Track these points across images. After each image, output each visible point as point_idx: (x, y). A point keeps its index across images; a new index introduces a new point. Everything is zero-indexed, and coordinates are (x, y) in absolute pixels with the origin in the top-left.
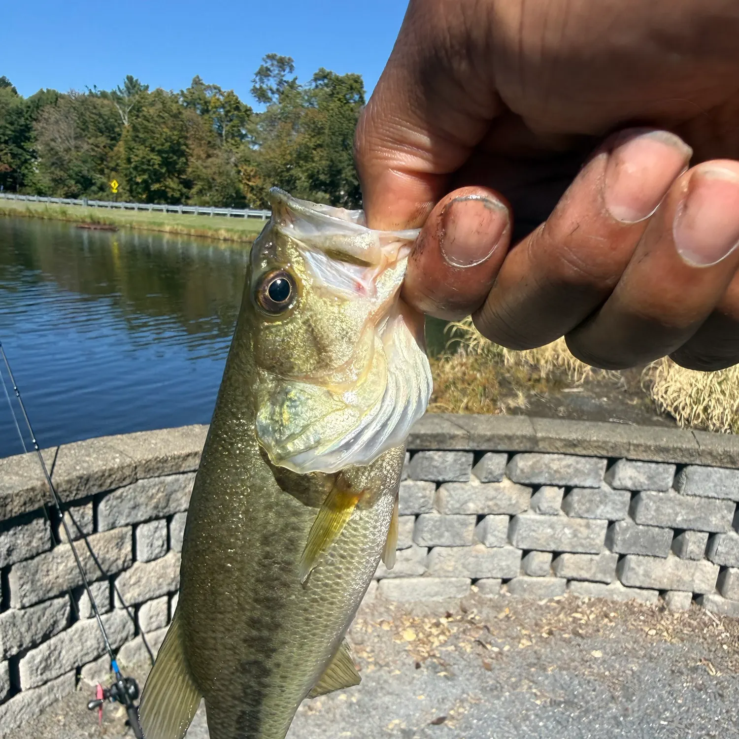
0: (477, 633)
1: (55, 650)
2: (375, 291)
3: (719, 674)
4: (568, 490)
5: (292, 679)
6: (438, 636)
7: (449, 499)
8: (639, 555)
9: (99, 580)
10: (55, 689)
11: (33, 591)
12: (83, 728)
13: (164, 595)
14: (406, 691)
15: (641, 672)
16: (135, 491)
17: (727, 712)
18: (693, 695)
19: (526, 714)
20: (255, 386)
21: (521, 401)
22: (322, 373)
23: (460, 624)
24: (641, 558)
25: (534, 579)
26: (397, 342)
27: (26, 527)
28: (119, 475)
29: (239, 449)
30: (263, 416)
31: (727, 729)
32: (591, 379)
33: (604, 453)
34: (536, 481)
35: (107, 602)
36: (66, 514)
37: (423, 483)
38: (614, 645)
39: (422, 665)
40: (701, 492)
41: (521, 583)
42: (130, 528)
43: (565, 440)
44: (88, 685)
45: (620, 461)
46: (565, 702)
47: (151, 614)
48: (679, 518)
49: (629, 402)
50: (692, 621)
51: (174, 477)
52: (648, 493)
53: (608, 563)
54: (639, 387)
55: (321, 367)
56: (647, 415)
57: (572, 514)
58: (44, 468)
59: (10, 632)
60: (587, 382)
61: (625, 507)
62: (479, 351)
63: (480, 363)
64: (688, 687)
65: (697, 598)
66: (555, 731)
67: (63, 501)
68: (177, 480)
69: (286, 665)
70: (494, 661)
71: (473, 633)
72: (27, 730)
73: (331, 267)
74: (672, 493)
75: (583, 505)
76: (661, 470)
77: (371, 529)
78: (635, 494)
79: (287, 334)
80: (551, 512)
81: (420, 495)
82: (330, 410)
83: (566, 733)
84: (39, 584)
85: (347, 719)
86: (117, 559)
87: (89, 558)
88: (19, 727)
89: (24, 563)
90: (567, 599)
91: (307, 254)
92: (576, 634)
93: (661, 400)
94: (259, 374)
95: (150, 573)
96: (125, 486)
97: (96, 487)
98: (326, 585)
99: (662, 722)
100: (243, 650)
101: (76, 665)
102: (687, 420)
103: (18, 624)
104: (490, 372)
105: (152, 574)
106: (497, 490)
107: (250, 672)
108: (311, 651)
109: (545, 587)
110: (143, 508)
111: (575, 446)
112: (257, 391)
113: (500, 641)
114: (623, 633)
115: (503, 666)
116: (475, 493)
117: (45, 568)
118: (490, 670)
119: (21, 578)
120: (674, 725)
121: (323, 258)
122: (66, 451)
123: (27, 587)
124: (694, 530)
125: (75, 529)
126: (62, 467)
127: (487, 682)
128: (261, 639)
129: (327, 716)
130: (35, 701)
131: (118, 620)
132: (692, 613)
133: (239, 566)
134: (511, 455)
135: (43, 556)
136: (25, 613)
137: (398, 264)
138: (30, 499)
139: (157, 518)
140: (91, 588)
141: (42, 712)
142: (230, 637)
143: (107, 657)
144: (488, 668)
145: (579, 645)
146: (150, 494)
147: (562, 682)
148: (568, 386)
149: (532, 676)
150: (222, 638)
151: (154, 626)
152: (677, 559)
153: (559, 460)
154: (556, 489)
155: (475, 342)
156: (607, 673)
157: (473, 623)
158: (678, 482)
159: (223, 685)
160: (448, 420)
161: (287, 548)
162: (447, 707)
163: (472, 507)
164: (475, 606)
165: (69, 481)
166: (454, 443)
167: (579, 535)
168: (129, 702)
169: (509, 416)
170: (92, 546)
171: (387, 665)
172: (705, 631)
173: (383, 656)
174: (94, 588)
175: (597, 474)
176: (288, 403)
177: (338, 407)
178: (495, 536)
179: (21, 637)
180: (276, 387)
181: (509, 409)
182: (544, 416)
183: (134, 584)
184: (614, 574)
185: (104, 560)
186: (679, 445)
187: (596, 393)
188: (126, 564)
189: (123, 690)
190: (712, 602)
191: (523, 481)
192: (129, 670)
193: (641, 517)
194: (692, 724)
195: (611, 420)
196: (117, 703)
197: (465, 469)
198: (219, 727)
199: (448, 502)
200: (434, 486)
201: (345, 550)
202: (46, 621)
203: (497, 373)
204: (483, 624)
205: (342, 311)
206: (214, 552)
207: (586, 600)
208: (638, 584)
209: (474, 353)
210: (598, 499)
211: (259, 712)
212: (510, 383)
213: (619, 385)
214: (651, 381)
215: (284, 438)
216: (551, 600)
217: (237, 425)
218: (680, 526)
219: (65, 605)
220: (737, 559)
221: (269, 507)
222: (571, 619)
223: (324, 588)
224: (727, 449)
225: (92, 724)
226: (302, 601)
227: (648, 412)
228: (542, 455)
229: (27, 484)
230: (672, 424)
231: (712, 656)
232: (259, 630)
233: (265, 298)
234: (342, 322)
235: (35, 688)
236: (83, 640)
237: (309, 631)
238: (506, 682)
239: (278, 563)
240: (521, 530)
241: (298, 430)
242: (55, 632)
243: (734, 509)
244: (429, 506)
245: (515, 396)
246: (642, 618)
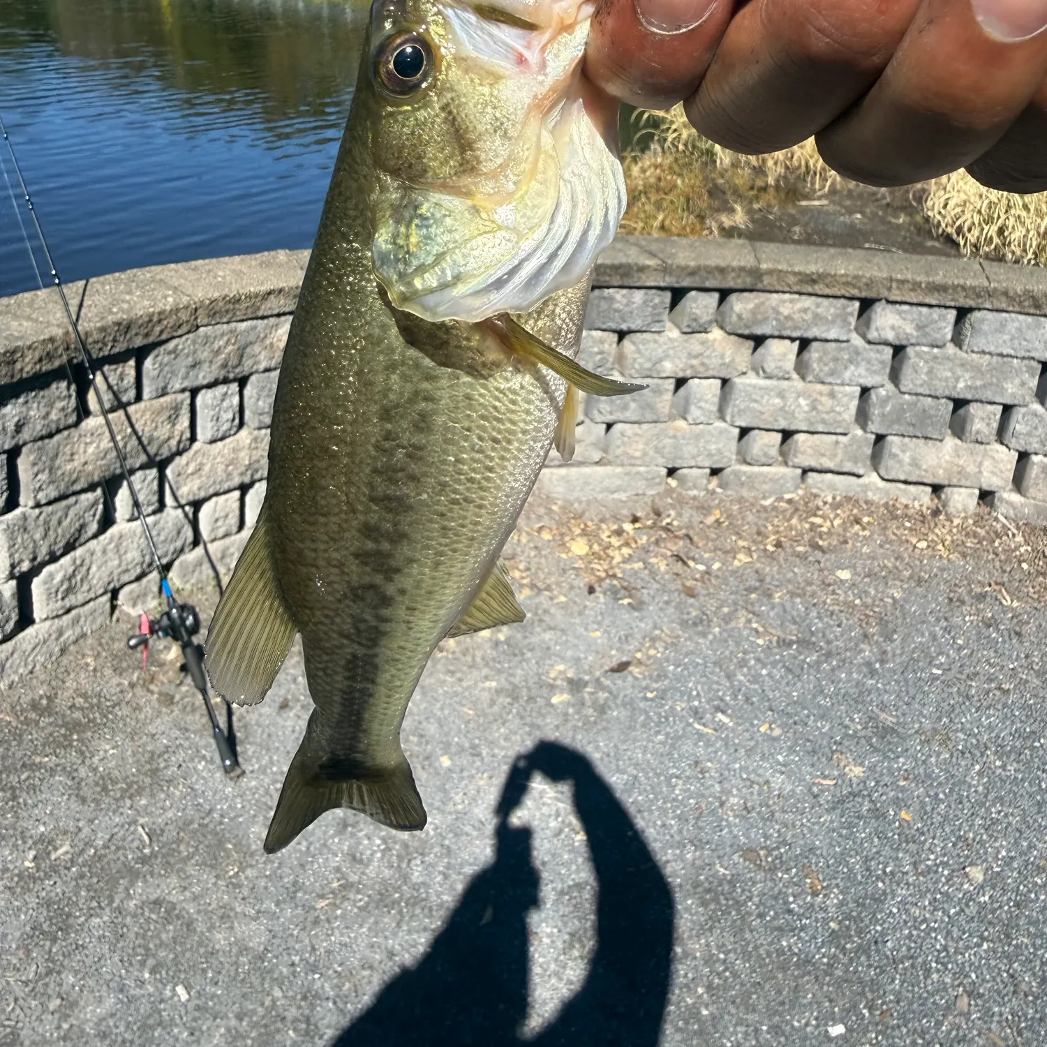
0: (676, 544)
1: (81, 565)
2: (543, 65)
3: (1015, 604)
4: (804, 344)
5: (423, 612)
6: (619, 548)
7: (636, 356)
8: (903, 436)
9: (143, 467)
10: (83, 619)
11: (52, 482)
12: (121, 674)
13: (235, 489)
14: (573, 624)
15: (906, 601)
16: (194, 342)
17: (1027, 657)
18: (979, 633)
19: (743, 659)
20: (374, 197)
21: (739, 217)
22: (467, 180)
23: (652, 532)
24: (907, 440)
25: (756, 469)
26: (576, 137)
27: (42, 393)
28: (171, 321)
29: (350, 284)
30: (382, 239)
31: (1027, 681)
32: (838, 187)
33: (856, 292)
34: (759, 331)
35: (155, 498)
36: (98, 374)
37: (599, 333)
38: (869, 562)
39: (598, 589)
40: (992, 349)
41: (737, 474)
42: (187, 394)
43: (800, 273)
44: (128, 615)
45: (877, 304)
46: (798, 642)
47: (217, 516)
48: (961, 385)
49: (893, 220)
50: (979, 530)
51: (249, 323)
52: (917, 348)
53: (860, 447)
54: (907, 199)
55: (464, 171)
56: (918, 239)
57: (810, 378)
58: (68, 311)
59: (19, 540)
60: (833, 191)
61: (884, 368)
62: (681, 147)
63: (681, 165)
64: (972, 622)
65: (986, 496)
66: (784, 683)
67: (94, 356)
68: (254, 328)
69: (414, 591)
70: (699, 584)
71: (669, 545)
72: (42, 677)
73: (482, 29)
74: (951, 349)
75: (826, 365)
76: (935, 316)
77: (537, 403)
78: (899, 350)
79: (420, 125)
80: (781, 374)
81: (596, 350)
82: (476, 232)
83: (799, 685)
84: (59, 472)
85: (491, 664)
86: (169, 439)
87: (130, 437)
88: (31, 672)
89: (40, 443)
90: (802, 498)
91: (449, 12)
92: (815, 546)
93: (938, 217)
94: (379, 179)
95: (215, 458)
96: (180, 336)
97: (140, 338)
98: (472, 480)
99: (935, 671)
100: (354, 568)
101: (112, 586)
102: (975, 246)
103: (29, 528)
104: (696, 176)
105: (219, 459)
106: (703, 343)
107: (363, 599)
108: (450, 574)
109: (771, 480)
110: (205, 366)
111: (814, 282)
112: (376, 204)
113: (707, 555)
114: (881, 546)
115: (711, 590)
116: (673, 348)
117: (68, 450)
118: (693, 596)
119: (34, 464)
120: (951, 675)
121: (473, 18)
122: (99, 286)
123: (43, 477)
124: (982, 402)
125: (111, 396)
126: (93, 308)
127: (688, 613)
128: (379, 553)
129: (463, 659)
130: (53, 637)
131: (170, 524)
132: (979, 519)
133: (348, 450)
134: (724, 294)
135: (66, 433)
136: (41, 513)
137: (578, 27)
138: (48, 354)
139: (226, 381)
140: (132, 478)
141: (63, 651)
142: (337, 550)
143: (154, 576)
144: (691, 593)
145: (819, 562)
146: (216, 346)
147: (795, 613)
148: (807, 197)
149: (752, 604)
150: (325, 551)
151: (221, 532)
152: (958, 442)
153: (791, 301)
154: (787, 342)
155: (675, 135)
156: (858, 602)
157: (669, 530)
158: (960, 334)
159: (327, 616)
160: (636, 245)
161: (416, 426)
162: (631, 647)
163: (668, 367)
164: (673, 506)
165: (103, 329)
166: (644, 277)
167: (820, 407)
168: (186, 638)
169: (721, 240)
170: (134, 420)
171: (548, 588)
172: (996, 544)
173: (542, 576)
174: (137, 478)
175: (845, 322)
176: (417, 221)
177: (487, 229)
178: (700, 408)
179: (35, 547)
180: (402, 198)
181: (722, 229)
182: (771, 239)
183: (193, 474)
184: (868, 463)
185: (151, 440)
186: (962, 282)
187: (846, 208)
188: (181, 446)
189: (178, 621)
190: (1007, 502)
191: (740, 332)
192: (185, 594)
193: (907, 383)
194: (977, 674)
195: (867, 245)
196: (169, 638)
197: (659, 314)
198: (321, 673)
199: (635, 360)
200: (615, 337)
201: (499, 432)
202: (69, 526)
203: (706, 179)
204: (684, 531)
205: (496, 92)
206: (314, 428)
207: (829, 499)
208: (902, 478)
209: (673, 150)
210: (846, 357)
211: (376, 655)
212: (724, 193)
213: (879, 196)
214: (924, 190)
215: (410, 271)
216: (780, 499)
217: (348, 250)
218: (962, 396)
219: (95, 503)
220: (1042, 443)
221: (391, 367)
222: (807, 526)
223: (469, 485)
224: (1029, 287)
225: (134, 669)
226: (438, 503)
227: (919, 234)
228: (768, 295)
229: (43, 333)
230: (953, 252)
231: (1005, 579)
232: (376, 541)
233: (389, 72)
234: (495, 108)
235: (53, 618)
236: (122, 551)
237: (446, 545)
238: (715, 613)
239: (404, 448)
240: (738, 401)
241: (430, 260)
242: (82, 540)
243: (1039, 372)
244: (609, 365)
245: (732, 211)
246: (908, 524)
